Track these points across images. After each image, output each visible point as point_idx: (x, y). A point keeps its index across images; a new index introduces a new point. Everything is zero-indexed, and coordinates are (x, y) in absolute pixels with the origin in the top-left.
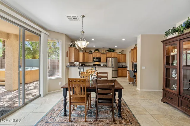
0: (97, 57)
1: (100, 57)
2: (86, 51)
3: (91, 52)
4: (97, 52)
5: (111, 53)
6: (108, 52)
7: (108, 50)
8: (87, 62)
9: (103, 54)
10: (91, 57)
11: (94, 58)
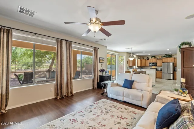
0: (153, 62)
1: (156, 62)
2: (143, 58)
3: (148, 59)
4: (153, 58)
5: (167, 59)
6: (164, 57)
7: (165, 56)
8: (145, 67)
9: (160, 59)
10: (148, 62)
11: (150, 63)
